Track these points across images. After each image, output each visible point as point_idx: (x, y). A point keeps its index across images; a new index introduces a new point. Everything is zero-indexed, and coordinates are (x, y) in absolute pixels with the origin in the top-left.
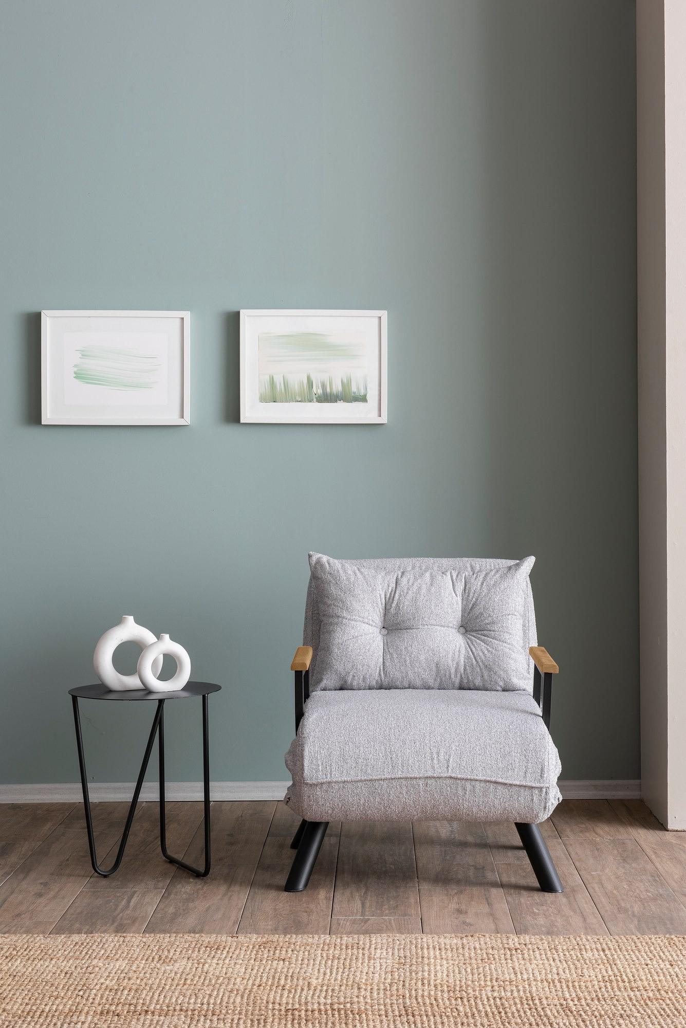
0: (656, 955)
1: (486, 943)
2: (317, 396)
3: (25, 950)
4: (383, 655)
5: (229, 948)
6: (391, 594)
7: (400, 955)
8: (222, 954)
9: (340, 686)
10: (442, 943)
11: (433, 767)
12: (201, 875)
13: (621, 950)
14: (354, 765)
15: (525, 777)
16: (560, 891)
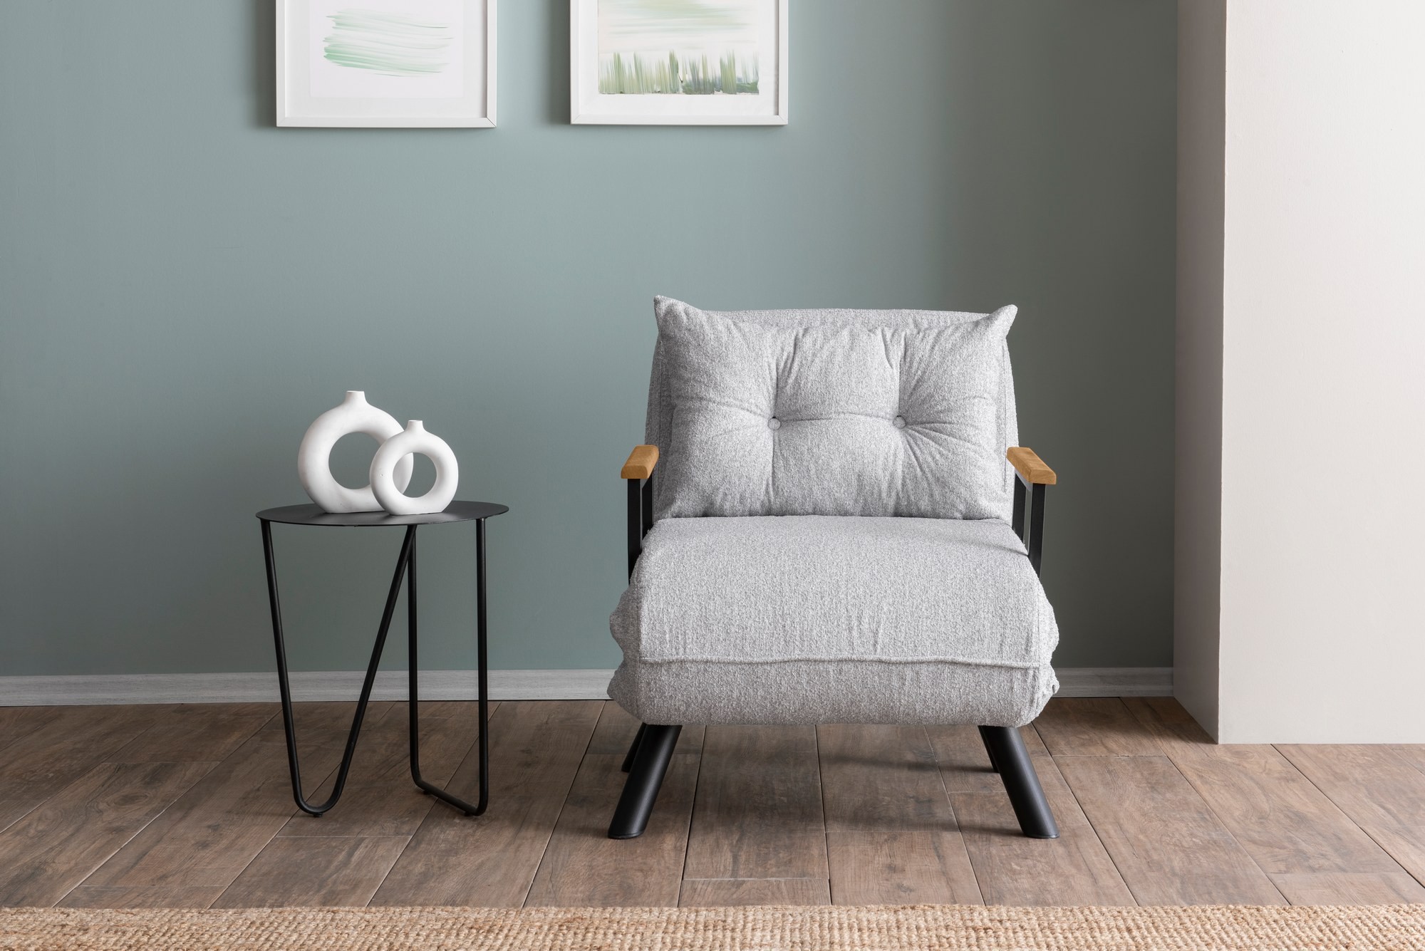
0: (1216, 937)
1: (936, 920)
2: (684, 84)
3: (164, 935)
4: (773, 461)
5: (509, 930)
6: (786, 362)
7: (794, 940)
8: (496, 939)
9: (702, 510)
10: (864, 919)
11: (851, 644)
12: (473, 812)
13: (1157, 929)
14: (723, 636)
15: (1000, 652)
16: (1054, 836)
